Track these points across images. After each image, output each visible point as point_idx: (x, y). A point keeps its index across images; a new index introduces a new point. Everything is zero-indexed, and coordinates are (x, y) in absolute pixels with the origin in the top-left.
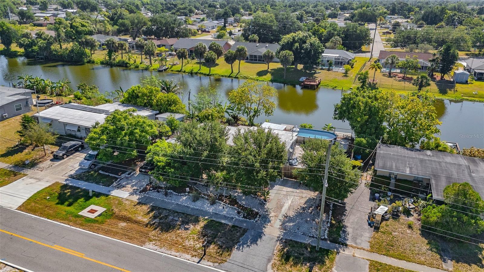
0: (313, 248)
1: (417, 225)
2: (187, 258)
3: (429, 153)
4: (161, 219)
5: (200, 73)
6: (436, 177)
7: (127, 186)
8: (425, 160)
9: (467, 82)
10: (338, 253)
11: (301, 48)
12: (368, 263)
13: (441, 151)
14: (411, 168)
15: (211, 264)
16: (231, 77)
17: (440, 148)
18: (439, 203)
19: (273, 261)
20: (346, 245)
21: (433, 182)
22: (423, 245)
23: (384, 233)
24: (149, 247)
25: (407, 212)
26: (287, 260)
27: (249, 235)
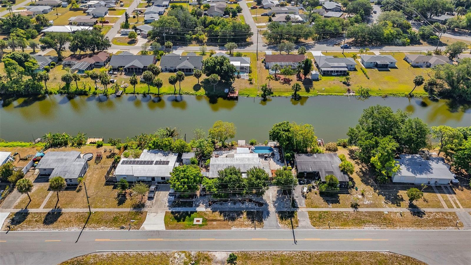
0: (289, 212)
1: (318, 192)
2: (249, 229)
3: (315, 155)
4: (227, 216)
5: (151, 93)
6: (321, 170)
7: (200, 204)
8: (315, 162)
9: (318, 78)
10: (297, 211)
11: (222, 69)
12: (307, 212)
13: (319, 153)
14: (311, 167)
15: (260, 228)
16: (176, 94)
17: (319, 152)
18: (324, 183)
19: (278, 221)
20: (298, 208)
21: (320, 173)
22: (321, 200)
23: (308, 199)
24: (233, 229)
25: (314, 187)
26: (282, 219)
27: (265, 213)
